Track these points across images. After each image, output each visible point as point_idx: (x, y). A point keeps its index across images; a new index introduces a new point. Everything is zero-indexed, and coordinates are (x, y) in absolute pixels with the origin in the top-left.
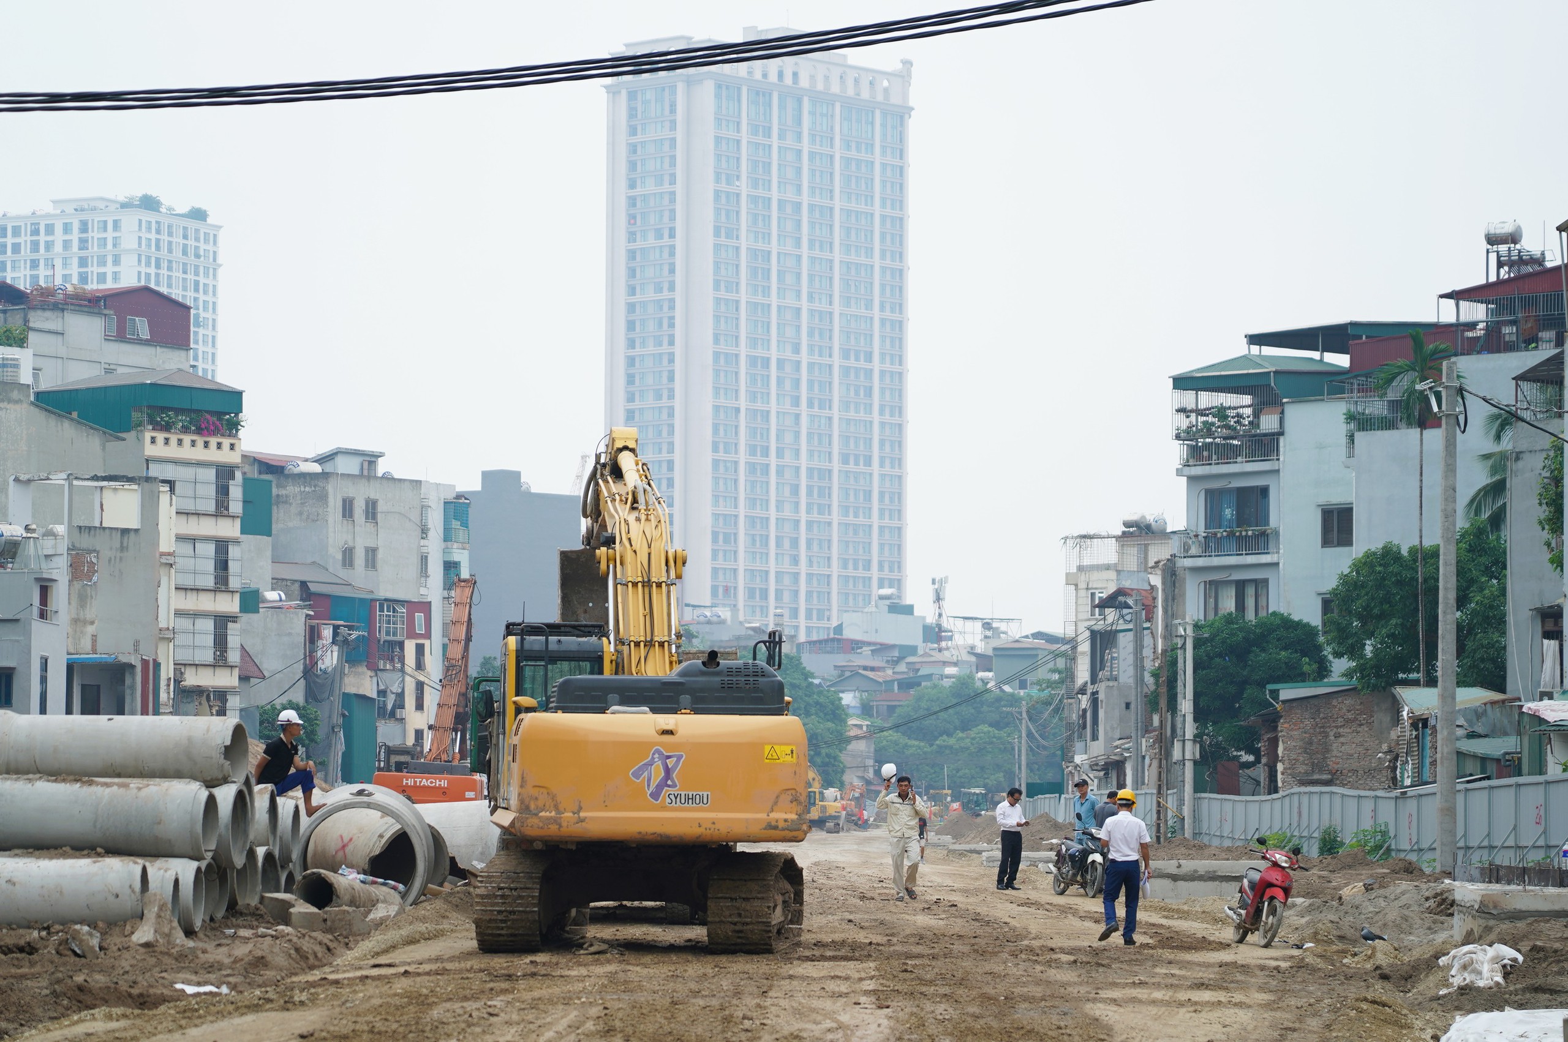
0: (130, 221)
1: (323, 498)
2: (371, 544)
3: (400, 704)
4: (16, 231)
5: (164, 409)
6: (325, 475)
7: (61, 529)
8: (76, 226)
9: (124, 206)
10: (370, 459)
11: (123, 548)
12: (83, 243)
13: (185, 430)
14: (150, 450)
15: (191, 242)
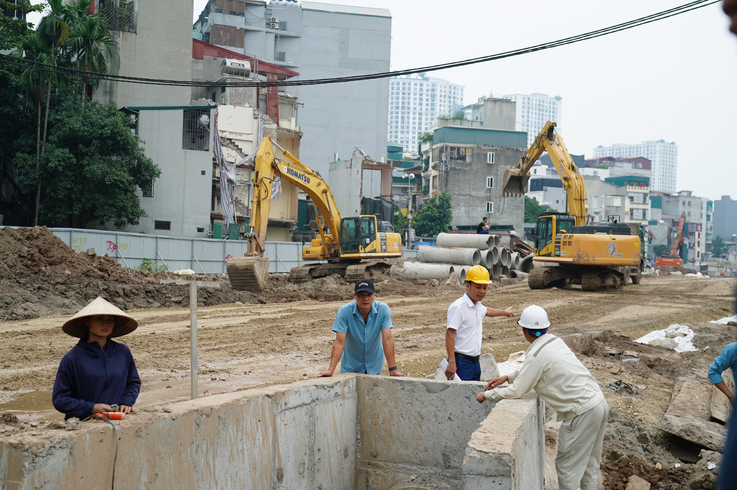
0: (658, 145)
1: (678, 201)
2: (689, 211)
3: (694, 245)
4: (633, 148)
5: (632, 181)
6: (679, 196)
7: (603, 206)
8: (646, 146)
9: (657, 142)
10: (690, 193)
11: (617, 210)
12: (648, 150)
13: (637, 186)
14: (628, 190)
15: (671, 149)
